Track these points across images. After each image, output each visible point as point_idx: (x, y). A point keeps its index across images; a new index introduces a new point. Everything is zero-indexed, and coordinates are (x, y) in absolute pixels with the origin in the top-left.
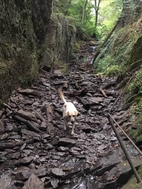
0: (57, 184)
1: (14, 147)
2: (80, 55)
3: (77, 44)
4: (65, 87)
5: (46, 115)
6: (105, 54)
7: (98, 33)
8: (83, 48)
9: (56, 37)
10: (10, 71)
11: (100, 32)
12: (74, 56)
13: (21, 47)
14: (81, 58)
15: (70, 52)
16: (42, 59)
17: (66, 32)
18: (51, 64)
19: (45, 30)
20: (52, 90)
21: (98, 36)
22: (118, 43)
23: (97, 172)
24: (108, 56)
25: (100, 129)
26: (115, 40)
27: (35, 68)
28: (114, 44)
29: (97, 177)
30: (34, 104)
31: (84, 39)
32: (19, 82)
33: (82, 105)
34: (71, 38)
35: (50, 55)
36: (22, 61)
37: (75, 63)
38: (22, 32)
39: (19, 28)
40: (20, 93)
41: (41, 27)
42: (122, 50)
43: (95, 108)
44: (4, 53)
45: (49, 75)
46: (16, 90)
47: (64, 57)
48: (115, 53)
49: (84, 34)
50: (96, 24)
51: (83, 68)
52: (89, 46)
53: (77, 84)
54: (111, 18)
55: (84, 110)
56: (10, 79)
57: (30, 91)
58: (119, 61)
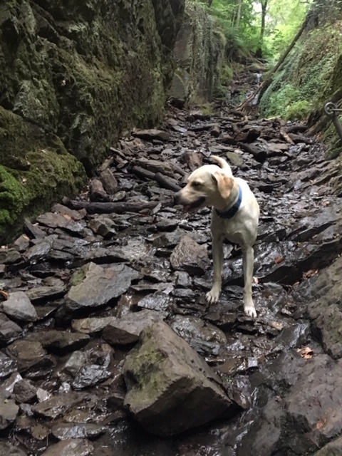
0: (229, 252)
1: (141, 210)
2: (234, 89)
3: (227, 69)
4: (215, 132)
5: (189, 167)
6: (282, 83)
7: (266, 48)
8: (239, 77)
9: (193, 47)
10: (119, 90)
11: (269, 46)
12: (223, 91)
13: (136, 51)
14: (236, 95)
15: (215, 83)
16: (170, 84)
17: (209, 42)
18: (185, 98)
19: (175, 25)
20: (191, 136)
21: (267, 54)
22: (306, 61)
23: (299, 236)
24: (288, 86)
25: (288, 190)
26: (300, 55)
27: (159, 97)
28: (300, 63)
29: (299, 243)
30: (164, 152)
31: (240, 60)
32: (134, 116)
33: (251, 155)
34: (217, 55)
35: (182, 81)
36: (138, 78)
37: (225, 103)
38: (137, 23)
39: (132, 11)
40: (136, 136)
41: (168, 20)
42: (313, 72)
43: (274, 161)
44: (108, 55)
45: (183, 114)
46: (129, 130)
47: (206, 90)
48: (301, 80)
49: (240, 51)
50: (262, 31)
51: (240, 112)
52: (249, 72)
53: (236, 128)
54: (289, 21)
55: (256, 163)
56: (120, 106)
57: (154, 132)
58: (308, 92)
